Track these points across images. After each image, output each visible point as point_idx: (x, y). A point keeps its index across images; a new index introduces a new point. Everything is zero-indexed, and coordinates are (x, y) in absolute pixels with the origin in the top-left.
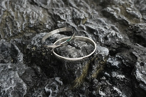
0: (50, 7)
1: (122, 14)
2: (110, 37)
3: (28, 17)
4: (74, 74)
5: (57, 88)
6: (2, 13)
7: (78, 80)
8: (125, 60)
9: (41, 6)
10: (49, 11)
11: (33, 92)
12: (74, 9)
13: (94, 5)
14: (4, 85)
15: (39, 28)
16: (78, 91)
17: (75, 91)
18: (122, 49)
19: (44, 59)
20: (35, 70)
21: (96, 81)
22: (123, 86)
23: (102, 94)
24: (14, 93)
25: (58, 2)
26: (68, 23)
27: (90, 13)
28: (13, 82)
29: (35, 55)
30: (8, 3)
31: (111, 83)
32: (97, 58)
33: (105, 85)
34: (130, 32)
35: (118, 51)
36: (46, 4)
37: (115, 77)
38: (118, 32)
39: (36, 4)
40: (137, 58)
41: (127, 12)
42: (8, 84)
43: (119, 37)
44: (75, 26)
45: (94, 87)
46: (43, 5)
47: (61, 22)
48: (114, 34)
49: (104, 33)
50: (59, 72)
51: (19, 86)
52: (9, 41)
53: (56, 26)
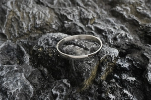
0: (56, 7)
1: (132, 13)
2: (120, 38)
3: (34, 17)
4: (82, 77)
5: (65, 91)
6: (8, 13)
7: (87, 83)
8: (135, 62)
9: (47, 6)
10: (56, 10)
11: (40, 94)
12: (82, 8)
13: (102, 4)
14: (11, 86)
15: (46, 29)
16: (87, 93)
17: (83, 94)
18: (133, 50)
19: (51, 60)
20: (41, 71)
21: (105, 83)
22: (134, 89)
23: (112, 96)
24: (20, 95)
25: (65, 1)
26: (75, 23)
27: (99, 12)
28: (19, 83)
29: (41, 56)
30: (14, 3)
31: (121, 86)
32: (106, 60)
33: (115, 88)
34: (141, 32)
35: (128, 52)
36: (52, 3)
37: (125, 80)
38: (128, 32)
39: (42, 4)
40: (148, 59)
41: (137, 11)
42: (15, 86)
43: (129, 38)
44: (82, 26)
45: (104, 89)
46: (49, 5)
47: (68, 22)
48: (123, 35)
49: (114, 34)
50: (66, 74)
51: (25, 88)
52: (15, 42)
53: (63, 26)
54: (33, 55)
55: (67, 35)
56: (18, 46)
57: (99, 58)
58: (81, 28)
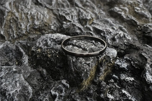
0: (55, 8)
1: (130, 14)
2: (118, 38)
3: (33, 18)
4: (81, 77)
5: (63, 91)
6: (6, 14)
7: (86, 83)
8: (134, 62)
9: (46, 7)
10: (54, 11)
11: (39, 95)
12: (80, 9)
13: (101, 5)
14: (10, 88)
15: (44, 30)
16: (85, 94)
17: (82, 94)
18: (131, 50)
19: (50, 61)
20: (40, 72)
21: (104, 83)
22: (132, 89)
23: (111, 97)
24: (19, 96)
25: (63, 2)
26: (74, 24)
27: (97, 13)
28: (18, 85)
29: (40, 57)
30: (12, 3)
31: (119, 86)
32: (105, 60)
33: (113, 88)
34: (139, 33)
35: (126, 52)
36: (51, 4)
37: (124, 80)
38: (126, 32)
39: (41, 4)
40: (146, 59)
41: (135, 12)
42: (14, 87)
43: (128, 38)
44: (81, 27)
45: (102, 89)
46: (48, 6)
47: (66, 22)
48: (122, 35)
49: (112, 34)
50: (65, 74)
51: (24, 89)
52: (13, 43)
53: (61, 27)
54: (31, 56)
55: (65, 36)
56: (17, 47)
57: (98, 58)
58: (80, 29)
